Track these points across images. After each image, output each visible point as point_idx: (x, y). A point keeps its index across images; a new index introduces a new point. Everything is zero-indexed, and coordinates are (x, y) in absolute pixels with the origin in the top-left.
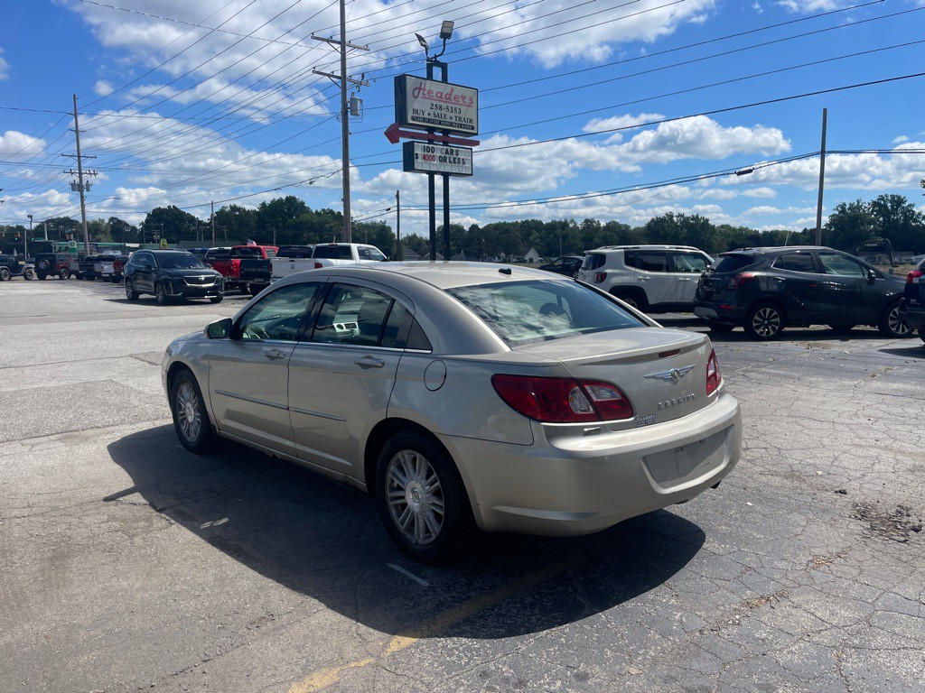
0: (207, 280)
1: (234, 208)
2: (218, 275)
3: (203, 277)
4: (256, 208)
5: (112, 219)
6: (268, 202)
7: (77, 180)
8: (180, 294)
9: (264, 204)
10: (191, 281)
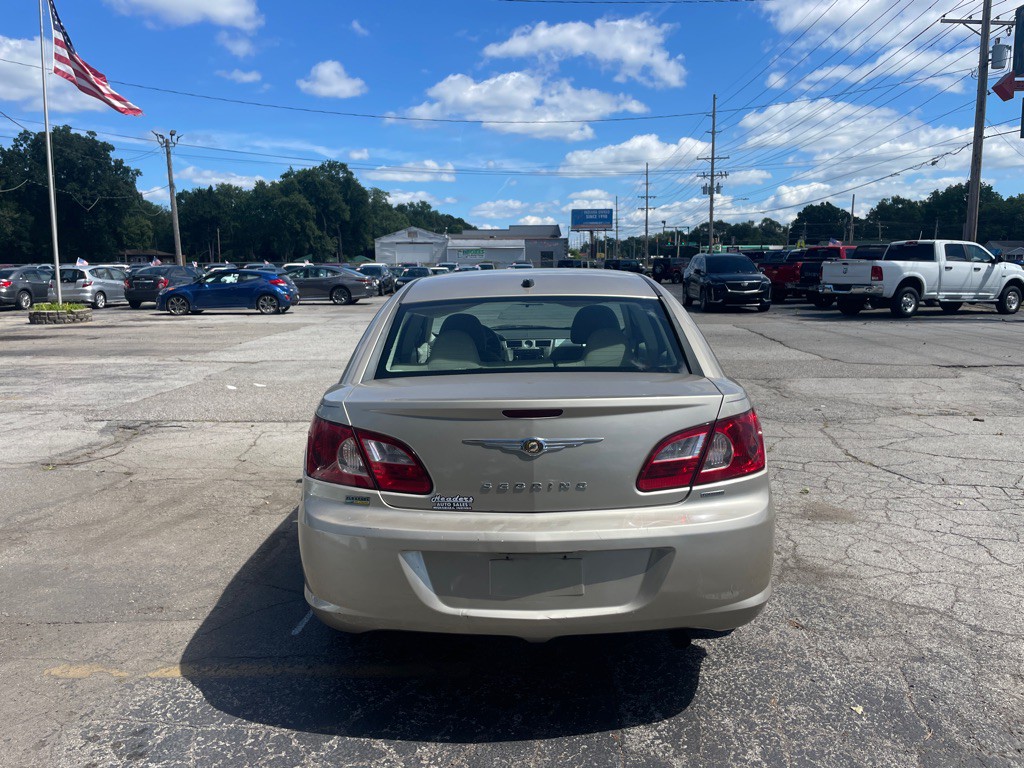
0: (751, 287)
1: (897, 200)
2: (765, 280)
3: (746, 283)
4: (925, 197)
5: (765, 220)
6: (942, 189)
7: (709, 184)
8: (720, 301)
9: (936, 193)
10: (732, 287)
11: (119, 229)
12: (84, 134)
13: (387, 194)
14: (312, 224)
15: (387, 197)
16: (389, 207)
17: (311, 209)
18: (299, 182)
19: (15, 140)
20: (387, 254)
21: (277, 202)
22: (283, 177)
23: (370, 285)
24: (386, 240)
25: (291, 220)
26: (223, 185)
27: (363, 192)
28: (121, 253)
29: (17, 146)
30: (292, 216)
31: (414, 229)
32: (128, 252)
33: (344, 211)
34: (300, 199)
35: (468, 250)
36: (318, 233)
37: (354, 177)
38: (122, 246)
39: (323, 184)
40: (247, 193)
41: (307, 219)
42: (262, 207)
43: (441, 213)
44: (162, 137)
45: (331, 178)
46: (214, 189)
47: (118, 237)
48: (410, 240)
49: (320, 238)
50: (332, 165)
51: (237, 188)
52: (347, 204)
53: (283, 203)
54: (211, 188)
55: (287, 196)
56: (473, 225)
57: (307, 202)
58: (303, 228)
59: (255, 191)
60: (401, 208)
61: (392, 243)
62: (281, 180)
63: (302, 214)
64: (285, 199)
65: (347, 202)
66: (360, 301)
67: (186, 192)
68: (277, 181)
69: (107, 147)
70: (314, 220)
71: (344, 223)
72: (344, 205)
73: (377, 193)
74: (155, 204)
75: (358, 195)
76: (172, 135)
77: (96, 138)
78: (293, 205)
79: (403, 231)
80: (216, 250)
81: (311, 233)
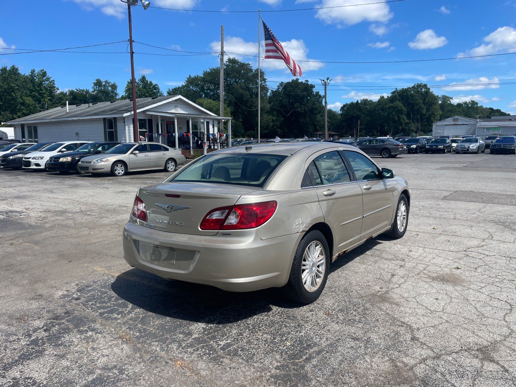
11: (315, 123)
12: (304, 82)
13: (451, 98)
14: (404, 117)
15: (451, 100)
16: (452, 105)
17: (405, 109)
18: (399, 95)
19: (278, 86)
20: (439, 131)
21: (387, 106)
22: (392, 93)
23: (402, 148)
24: (439, 123)
25: (393, 115)
26: (364, 100)
27: (435, 98)
28: (316, 133)
29: (278, 89)
30: (394, 113)
31: (457, 117)
32: (319, 133)
33: (422, 109)
34: (399, 104)
35: (490, 128)
36: (407, 121)
37: (431, 91)
38: (316, 130)
39: (412, 96)
40: (374, 103)
41: (402, 114)
42: (381, 109)
43: (484, 107)
44: (324, 81)
45: (418, 92)
46: (359, 102)
47: (315, 126)
48: (454, 123)
49: (408, 123)
50: (419, 86)
51: (370, 101)
52: (425, 105)
53: (390, 107)
54: (358, 101)
55: (392, 103)
56: (507, 113)
57: (402, 105)
58: (399, 119)
59: (379, 101)
60: (459, 105)
61: (443, 125)
62: (391, 95)
63: (400, 112)
64: (391, 105)
65: (424, 104)
66: (398, 156)
67: (347, 104)
68: (389, 96)
69: (312, 86)
70: (406, 114)
71: (422, 115)
72: (423, 106)
73: (445, 98)
74: (333, 110)
75: (432, 100)
76: (328, 79)
77: (308, 83)
78: (395, 108)
79: (450, 118)
80: (357, 131)
81: (403, 121)
